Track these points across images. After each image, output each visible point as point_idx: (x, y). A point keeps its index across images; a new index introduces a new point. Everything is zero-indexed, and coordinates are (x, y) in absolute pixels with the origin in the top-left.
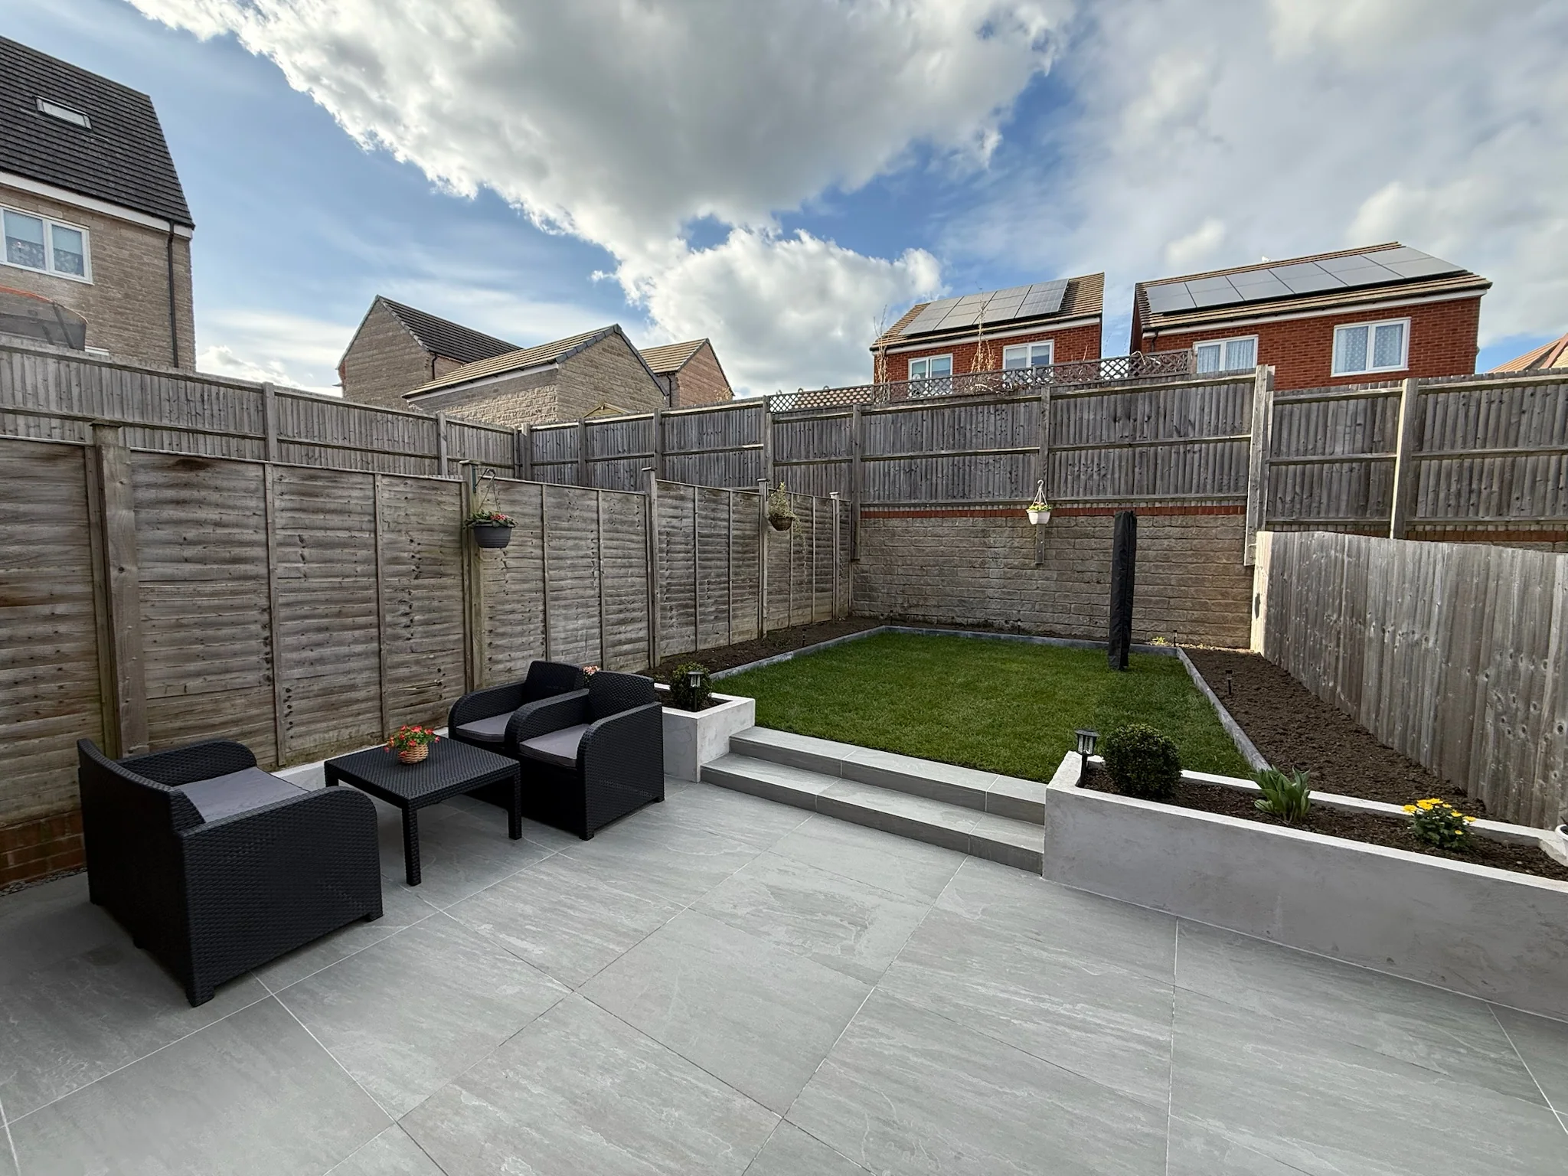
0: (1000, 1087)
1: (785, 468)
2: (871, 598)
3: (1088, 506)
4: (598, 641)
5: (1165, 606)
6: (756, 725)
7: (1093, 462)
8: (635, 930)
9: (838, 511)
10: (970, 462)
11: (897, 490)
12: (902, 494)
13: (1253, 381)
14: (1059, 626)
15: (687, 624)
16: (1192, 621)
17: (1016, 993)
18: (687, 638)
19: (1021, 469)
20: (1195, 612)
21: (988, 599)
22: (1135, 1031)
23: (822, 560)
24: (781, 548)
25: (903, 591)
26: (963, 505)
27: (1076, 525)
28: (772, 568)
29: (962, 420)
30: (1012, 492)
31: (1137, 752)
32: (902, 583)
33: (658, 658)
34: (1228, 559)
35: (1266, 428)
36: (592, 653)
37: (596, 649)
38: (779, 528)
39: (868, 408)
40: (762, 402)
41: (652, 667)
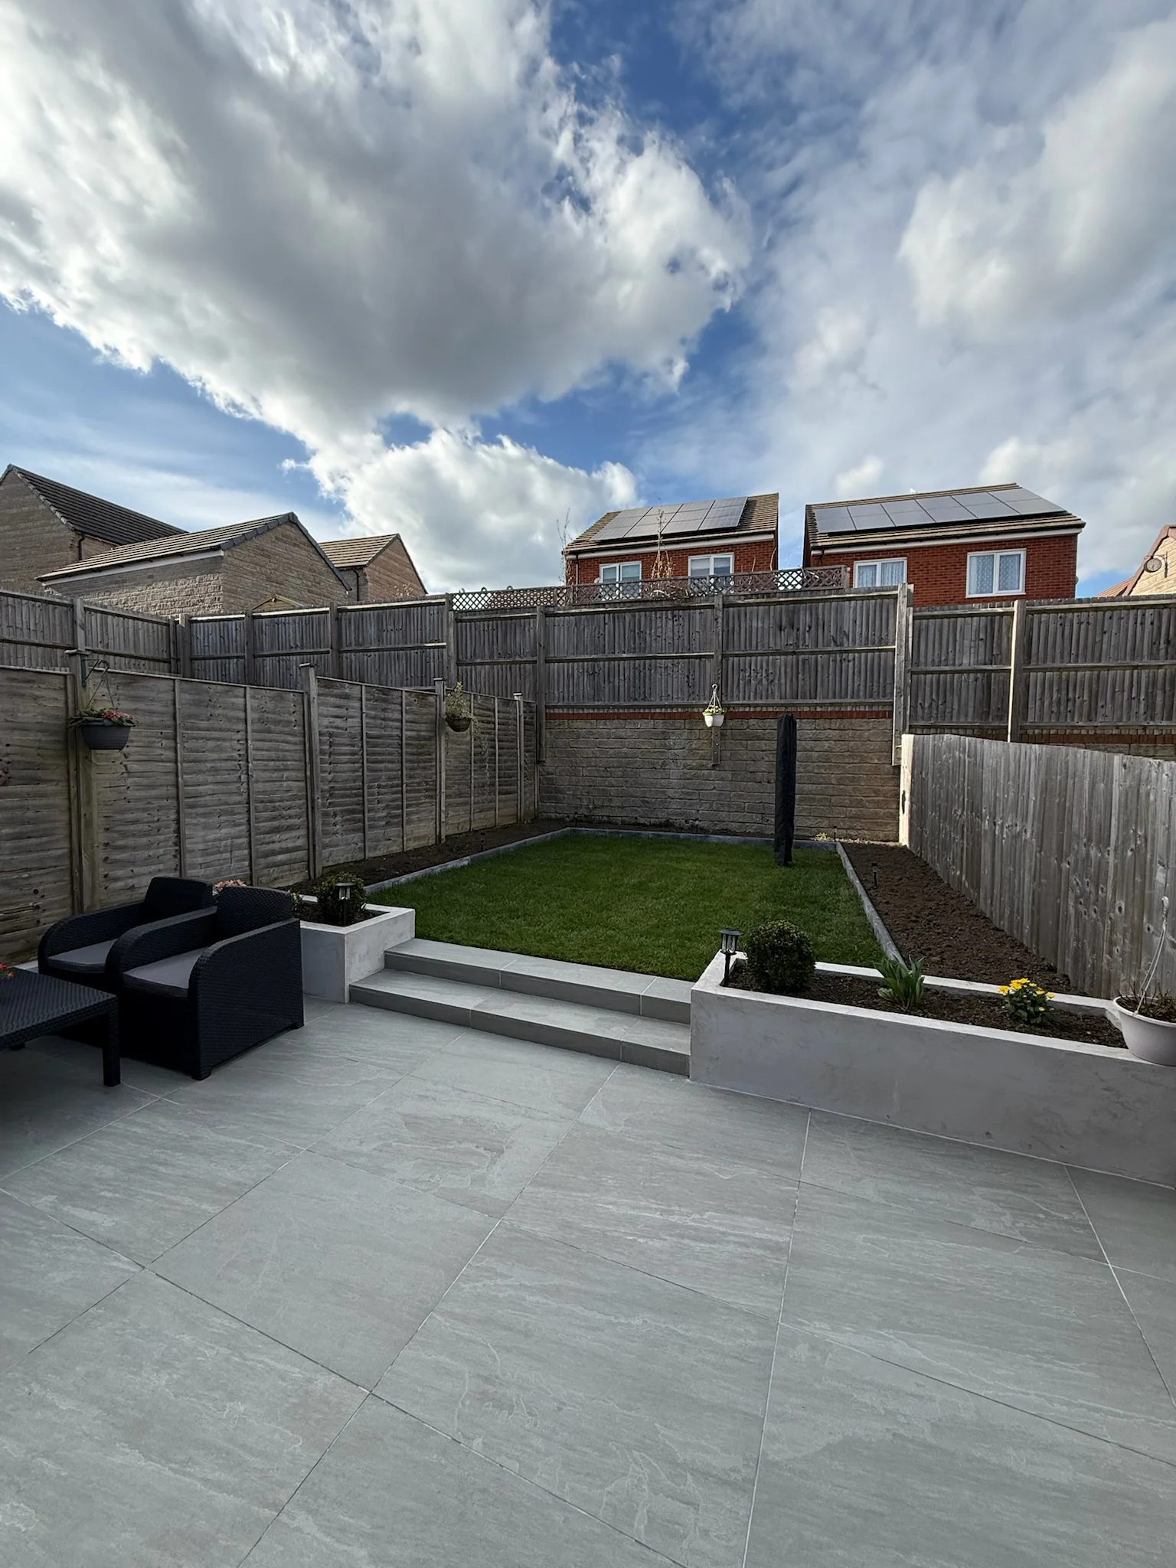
0: (616, 1318)
1: (469, 668)
2: (557, 800)
3: (758, 709)
4: (246, 852)
5: (827, 804)
6: (416, 937)
7: (762, 668)
8: (239, 1184)
9: (522, 713)
10: (650, 665)
11: (581, 692)
12: (586, 695)
13: (896, 597)
14: (734, 825)
15: (354, 830)
16: (851, 817)
17: (646, 1208)
18: (353, 845)
19: (697, 674)
20: (853, 809)
21: (669, 800)
22: (757, 1235)
23: (505, 762)
24: (460, 749)
25: (588, 793)
26: (644, 707)
27: (748, 728)
28: (451, 770)
29: (642, 624)
30: (690, 695)
31: (774, 948)
32: (588, 784)
33: (319, 869)
34: (879, 760)
35: (907, 641)
36: (238, 865)
37: (244, 860)
38: (456, 729)
39: (551, 609)
40: (443, 600)
41: (312, 877)
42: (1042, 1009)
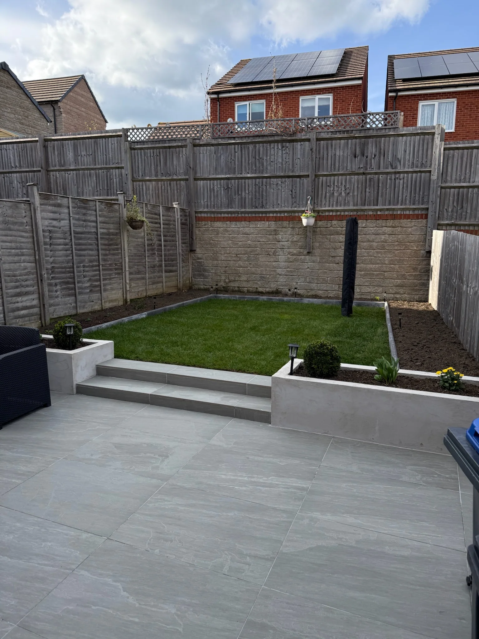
1: (141, 183)
2: (205, 277)
3: (338, 213)
4: (1, 308)
5: (382, 277)
6: (115, 357)
7: (342, 184)
9: (179, 217)
10: (266, 183)
11: (219, 201)
12: (223, 204)
13: (433, 134)
14: (321, 292)
15: (69, 295)
16: (397, 286)
17: (240, 476)
18: (69, 305)
19: (298, 189)
20: (398, 281)
21: (278, 276)
23: (169, 250)
24: (138, 242)
25: (225, 272)
26: (262, 212)
27: (331, 226)
28: (132, 256)
29: (261, 153)
30: (293, 204)
31: (317, 353)
32: (224, 266)
33: (48, 319)
34: (417, 247)
35: (439, 165)
37: (1, 313)
38: (134, 228)
39: (197, 141)
40: (121, 133)
41: (44, 325)
42: (456, 382)
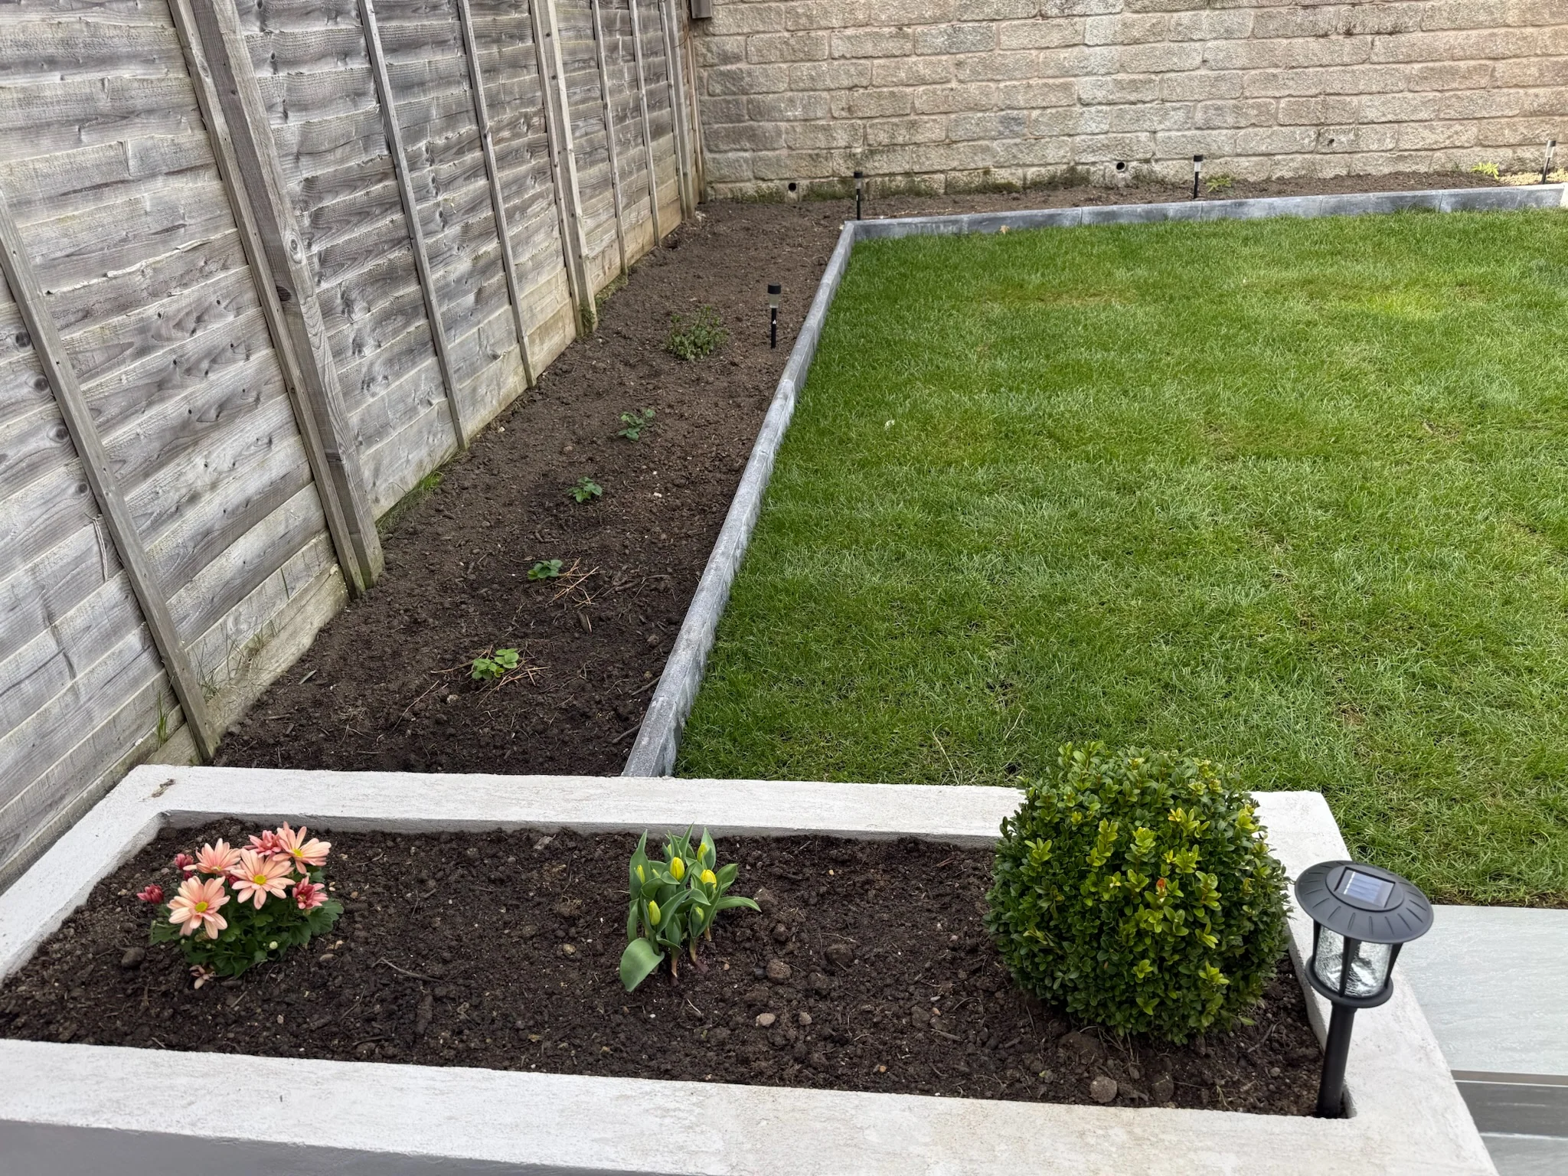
5: (1483, 82)
14: (1244, 162)
18: (423, 411)
20: (1541, 91)
21: (1078, 109)
23: (646, 25)
28: (565, 65)
32: (847, 82)
